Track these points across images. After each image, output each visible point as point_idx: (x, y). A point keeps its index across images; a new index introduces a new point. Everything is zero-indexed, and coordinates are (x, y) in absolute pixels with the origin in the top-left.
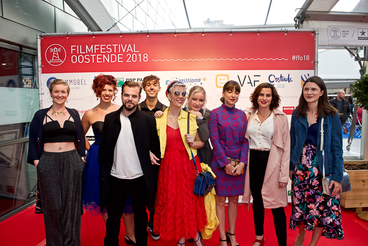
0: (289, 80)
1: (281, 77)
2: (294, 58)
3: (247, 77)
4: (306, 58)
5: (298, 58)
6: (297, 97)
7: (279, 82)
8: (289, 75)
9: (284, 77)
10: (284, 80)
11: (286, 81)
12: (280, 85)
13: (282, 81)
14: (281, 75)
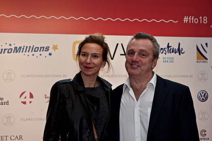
0: (179, 51)
1: (168, 47)
2: (186, 19)
3: (120, 46)
4: (203, 20)
5: (191, 20)
6: (191, 76)
7: (165, 54)
8: (179, 44)
9: (172, 48)
10: (173, 52)
11: (175, 53)
12: (166, 58)
13: (170, 53)
14: (169, 43)
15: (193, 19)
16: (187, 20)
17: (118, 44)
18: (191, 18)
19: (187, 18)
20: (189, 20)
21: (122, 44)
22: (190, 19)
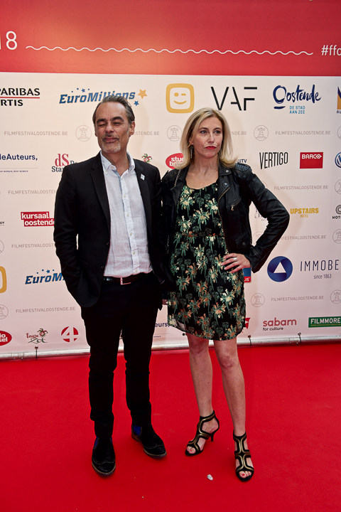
0: (313, 97)
1: (298, 91)
2: (325, 50)
3: (230, 91)
5: (332, 51)
6: (328, 133)
7: (294, 101)
8: (314, 86)
9: (303, 92)
10: (304, 98)
11: (307, 100)
12: (295, 108)
13: (300, 100)
14: (299, 86)
15: (335, 49)
16: (326, 52)
17: (228, 88)
18: (333, 47)
19: (327, 49)
20: (329, 50)
21: (233, 88)
22: (331, 49)
